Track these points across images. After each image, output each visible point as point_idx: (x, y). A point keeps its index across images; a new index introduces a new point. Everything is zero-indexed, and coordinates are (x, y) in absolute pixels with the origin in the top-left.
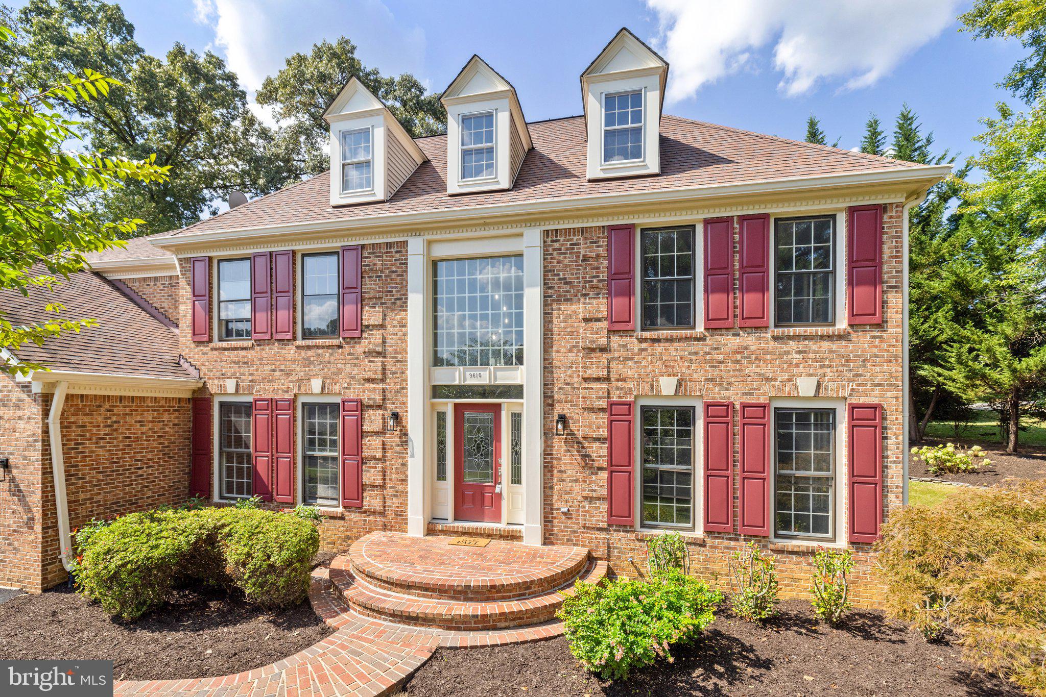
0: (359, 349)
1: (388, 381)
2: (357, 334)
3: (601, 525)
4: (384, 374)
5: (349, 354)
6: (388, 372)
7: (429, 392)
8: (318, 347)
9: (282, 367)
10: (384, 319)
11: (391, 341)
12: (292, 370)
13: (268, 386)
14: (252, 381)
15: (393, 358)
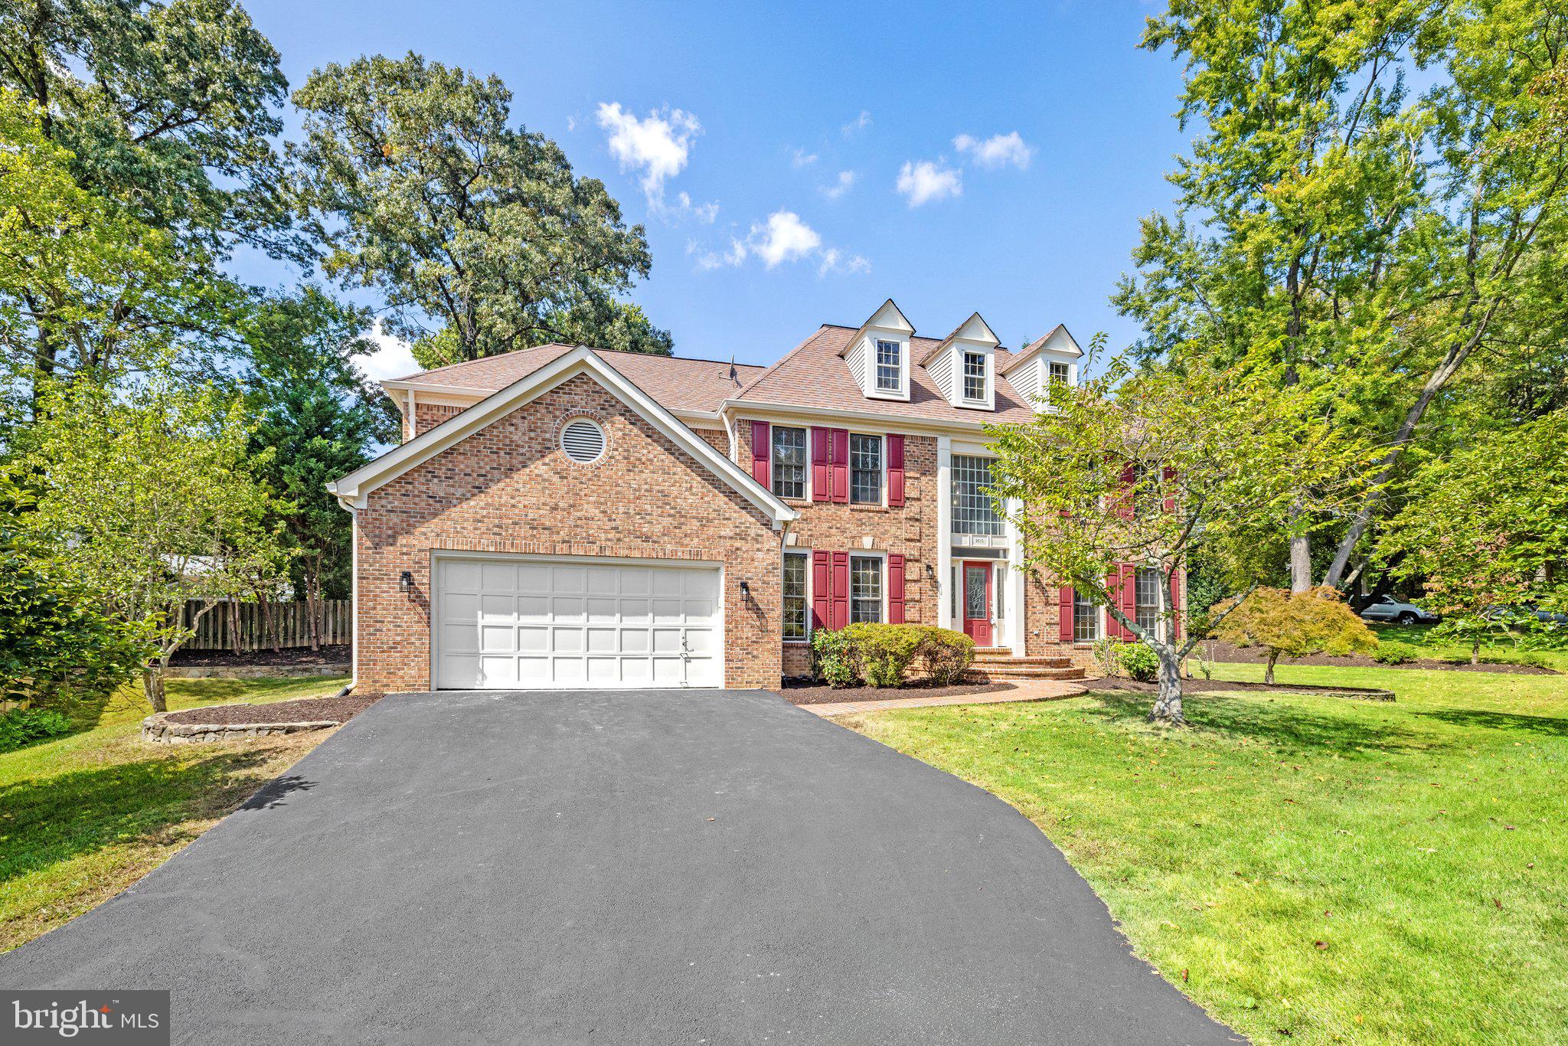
0: (903, 514)
1: (924, 541)
2: (901, 504)
3: (1056, 641)
4: (920, 535)
5: (894, 519)
6: (924, 535)
7: (953, 552)
8: (869, 511)
9: (838, 525)
10: (920, 494)
11: (927, 510)
12: (846, 529)
13: (825, 541)
14: (811, 536)
15: (927, 524)
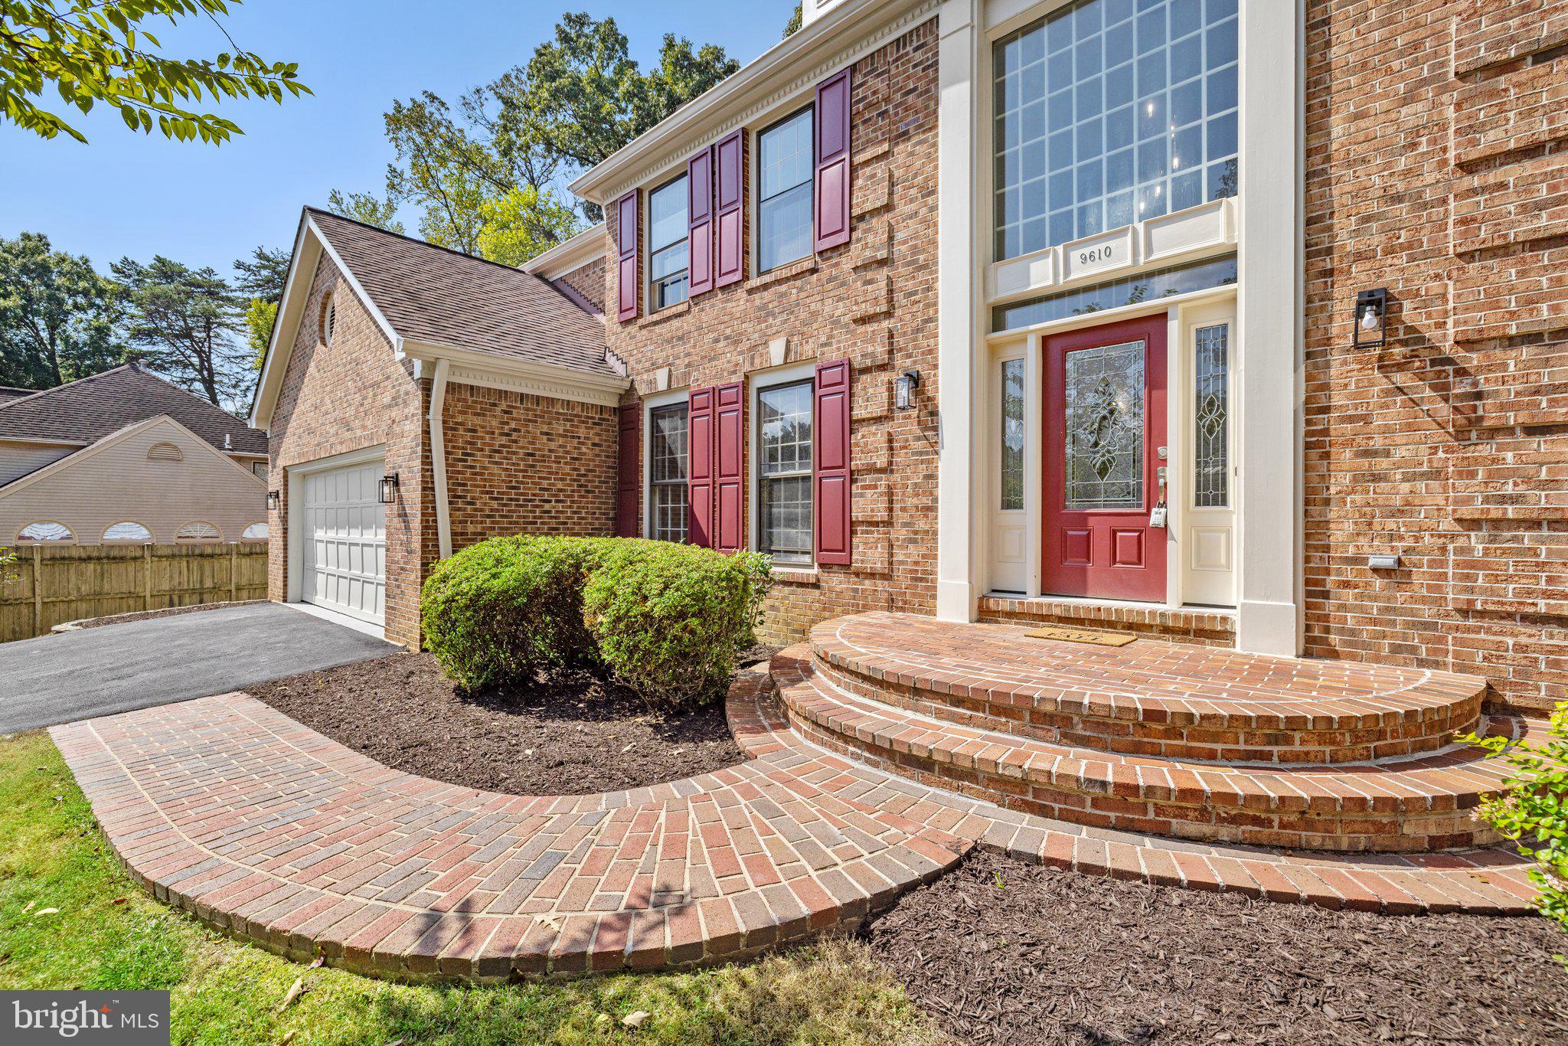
0: (847, 264)
1: (898, 312)
2: (842, 238)
4: (890, 301)
5: (829, 281)
6: (899, 296)
7: (984, 319)
8: (779, 282)
9: (728, 331)
10: (891, 194)
11: (905, 232)
12: (741, 334)
13: (709, 369)
14: (688, 365)
15: (908, 264)
